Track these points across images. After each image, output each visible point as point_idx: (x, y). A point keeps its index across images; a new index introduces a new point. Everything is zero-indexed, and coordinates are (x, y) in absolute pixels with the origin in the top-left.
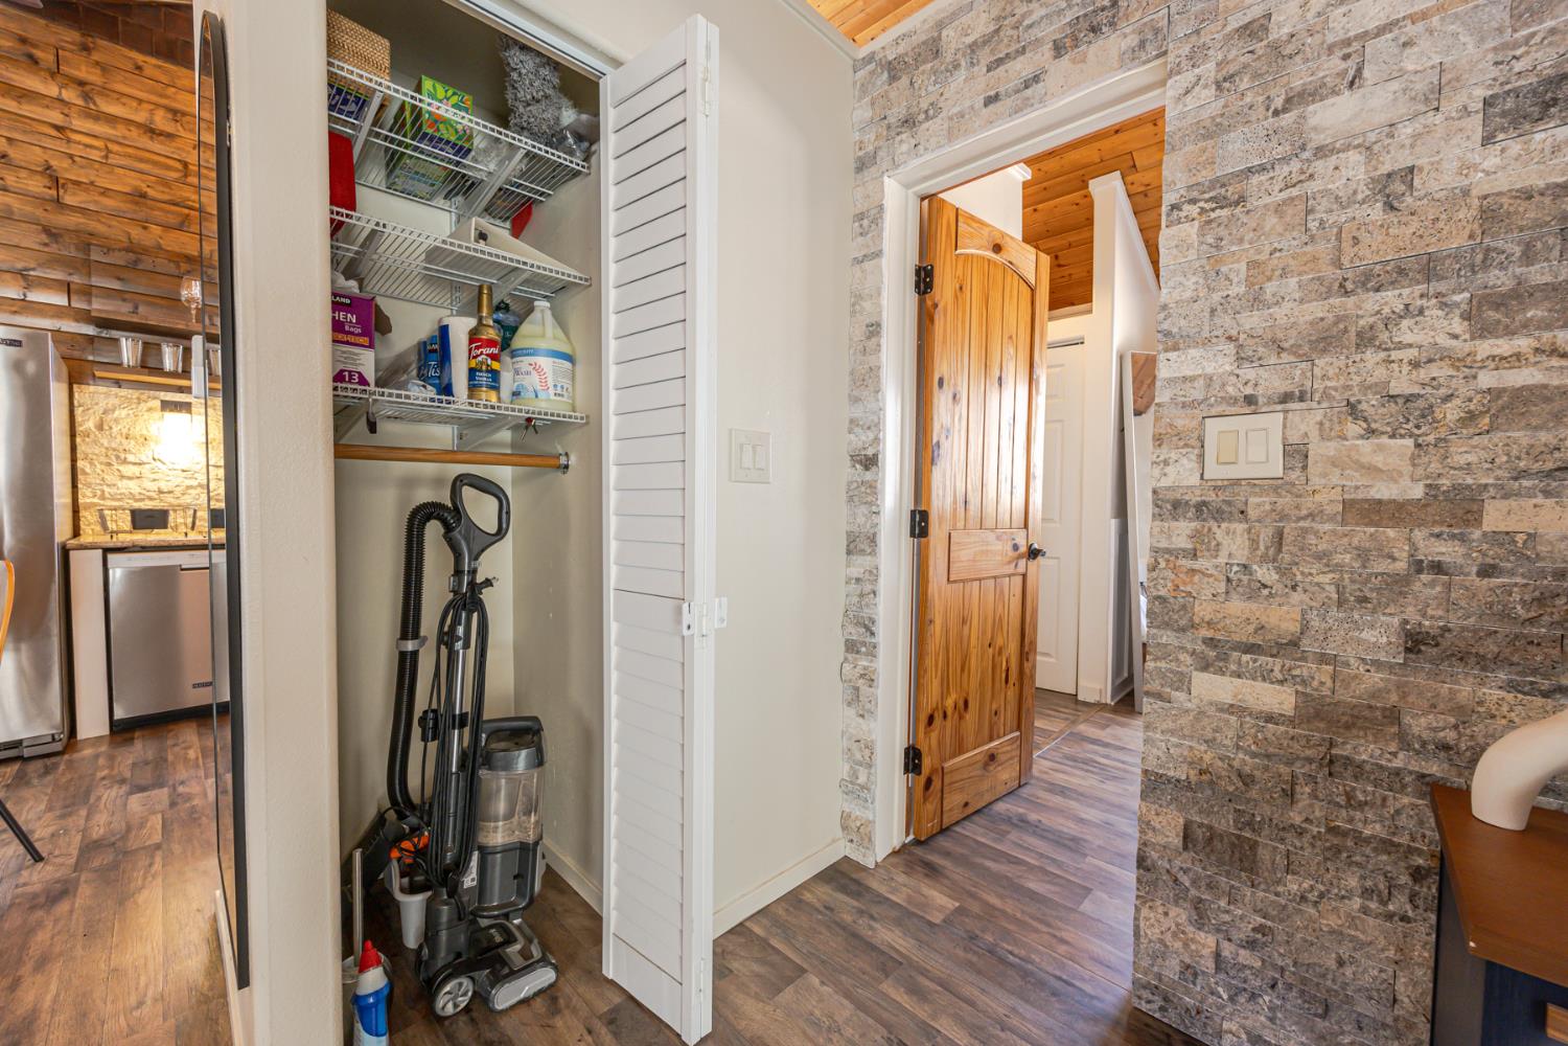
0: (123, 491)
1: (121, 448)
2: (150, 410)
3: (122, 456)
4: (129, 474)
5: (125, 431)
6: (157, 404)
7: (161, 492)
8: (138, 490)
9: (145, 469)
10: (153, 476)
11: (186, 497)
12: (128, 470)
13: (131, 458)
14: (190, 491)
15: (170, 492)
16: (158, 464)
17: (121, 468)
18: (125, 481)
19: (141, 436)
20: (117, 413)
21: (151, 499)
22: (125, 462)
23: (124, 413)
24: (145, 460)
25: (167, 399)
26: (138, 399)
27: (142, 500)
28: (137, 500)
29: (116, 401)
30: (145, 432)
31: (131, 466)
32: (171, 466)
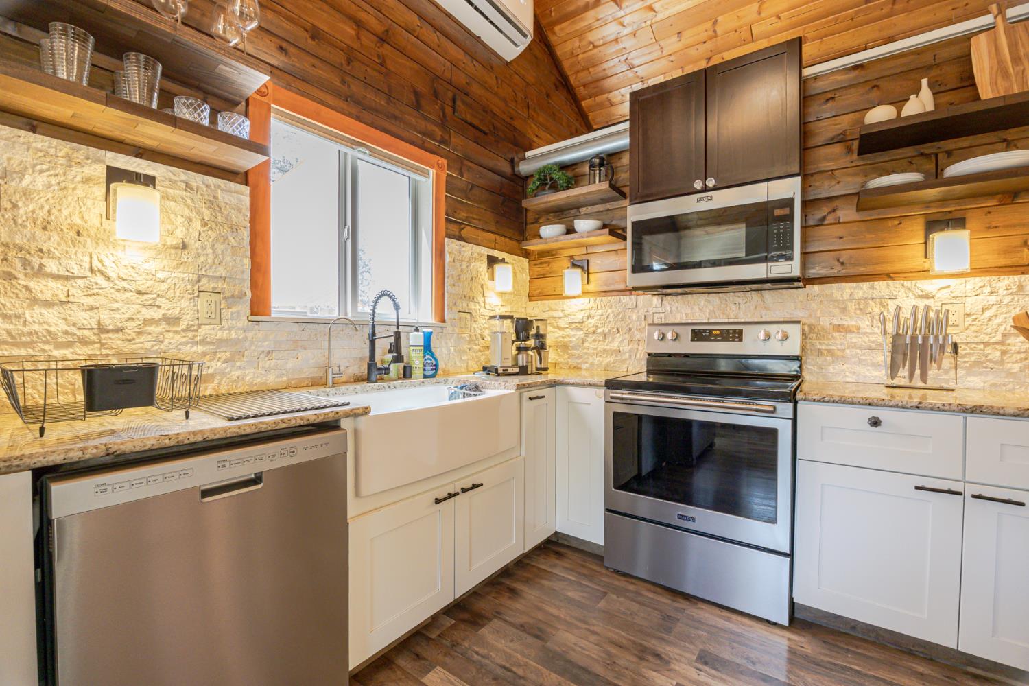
0: (36, 327)
1: (33, 247)
2: (87, 180)
3: (36, 261)
4: (48, 296)
5: (41, 214)
6: (100, 171)
7: (102, 329)
8: (63, 326)
9: (76, 290)
10: (90, 301)
11: (143, 338)
12: (47, 288)
13: (52, 266)
14: (148, 329)
15: (119, 330)
16: (100, 279)
17: (31, 284)
18: (38, 310)
19: (71, 226)
20: (28, 179)
21: (84, 342)
22: (40, 272)
23: (41, 181)
24: (76, 272)
25: (117, 165)
26: (68, 158)
27: (69, 344)
28: (59, 346)
29: (29, 158)
30: (77, 220)
31: (52, 283)
32: (121, 284)
